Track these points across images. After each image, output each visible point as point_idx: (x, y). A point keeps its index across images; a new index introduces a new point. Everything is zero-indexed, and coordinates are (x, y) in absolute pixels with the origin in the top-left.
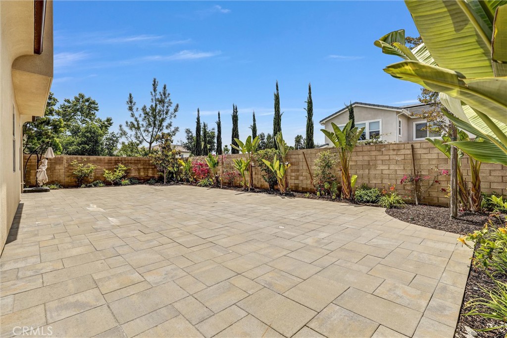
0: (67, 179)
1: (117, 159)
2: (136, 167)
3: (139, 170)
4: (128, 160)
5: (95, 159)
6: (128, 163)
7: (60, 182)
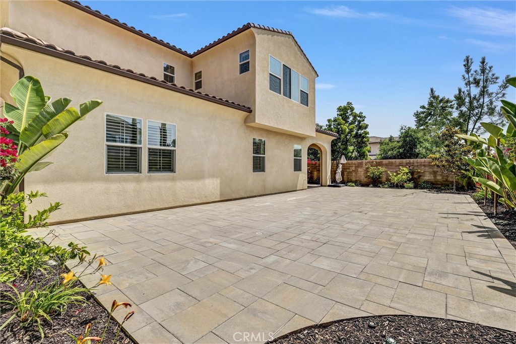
0: (366, 180)
1: (408, 162)
2: (431, 170)
3: (435, 173)
4: (421, 163)
5: (387, 162)
6: (421, 165)
7: (360, 182)
